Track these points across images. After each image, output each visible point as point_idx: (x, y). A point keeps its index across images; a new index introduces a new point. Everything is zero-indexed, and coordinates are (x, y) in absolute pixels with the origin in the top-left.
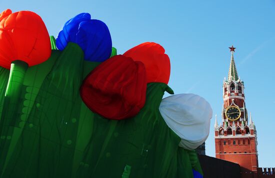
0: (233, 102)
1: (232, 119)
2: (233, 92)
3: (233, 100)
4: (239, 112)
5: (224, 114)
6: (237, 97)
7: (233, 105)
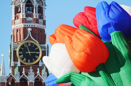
0: (29, 33)
1: (27, 61)
2: (31, 16)
3: (29, 30)
4: (38, 50)
5: (15, 52)
6: (36, 25)
7: (29, 38)
